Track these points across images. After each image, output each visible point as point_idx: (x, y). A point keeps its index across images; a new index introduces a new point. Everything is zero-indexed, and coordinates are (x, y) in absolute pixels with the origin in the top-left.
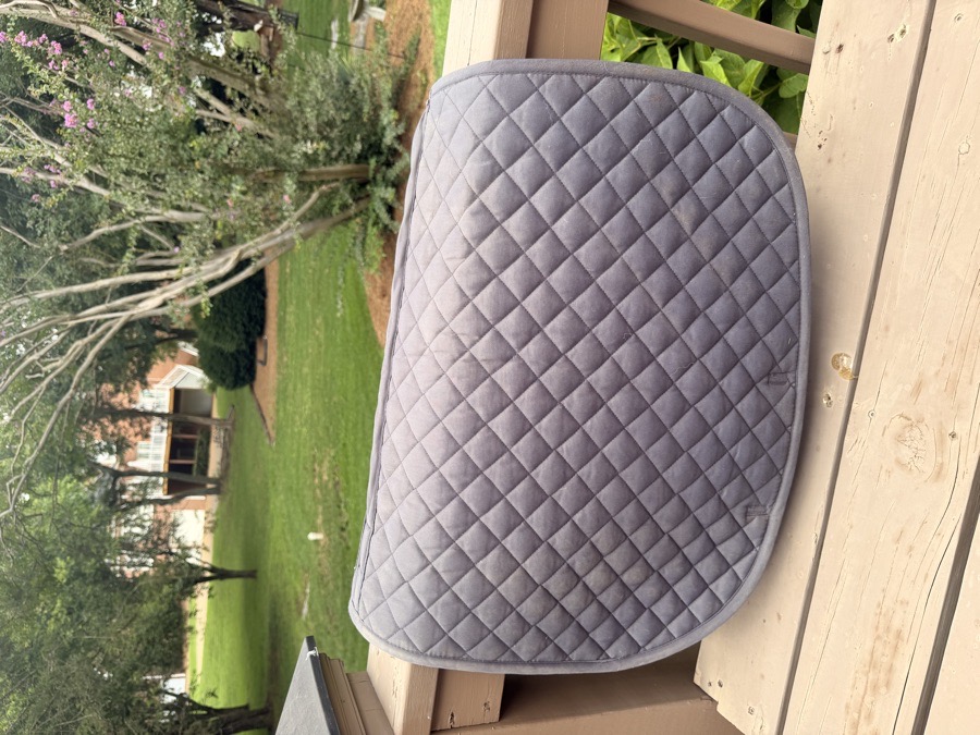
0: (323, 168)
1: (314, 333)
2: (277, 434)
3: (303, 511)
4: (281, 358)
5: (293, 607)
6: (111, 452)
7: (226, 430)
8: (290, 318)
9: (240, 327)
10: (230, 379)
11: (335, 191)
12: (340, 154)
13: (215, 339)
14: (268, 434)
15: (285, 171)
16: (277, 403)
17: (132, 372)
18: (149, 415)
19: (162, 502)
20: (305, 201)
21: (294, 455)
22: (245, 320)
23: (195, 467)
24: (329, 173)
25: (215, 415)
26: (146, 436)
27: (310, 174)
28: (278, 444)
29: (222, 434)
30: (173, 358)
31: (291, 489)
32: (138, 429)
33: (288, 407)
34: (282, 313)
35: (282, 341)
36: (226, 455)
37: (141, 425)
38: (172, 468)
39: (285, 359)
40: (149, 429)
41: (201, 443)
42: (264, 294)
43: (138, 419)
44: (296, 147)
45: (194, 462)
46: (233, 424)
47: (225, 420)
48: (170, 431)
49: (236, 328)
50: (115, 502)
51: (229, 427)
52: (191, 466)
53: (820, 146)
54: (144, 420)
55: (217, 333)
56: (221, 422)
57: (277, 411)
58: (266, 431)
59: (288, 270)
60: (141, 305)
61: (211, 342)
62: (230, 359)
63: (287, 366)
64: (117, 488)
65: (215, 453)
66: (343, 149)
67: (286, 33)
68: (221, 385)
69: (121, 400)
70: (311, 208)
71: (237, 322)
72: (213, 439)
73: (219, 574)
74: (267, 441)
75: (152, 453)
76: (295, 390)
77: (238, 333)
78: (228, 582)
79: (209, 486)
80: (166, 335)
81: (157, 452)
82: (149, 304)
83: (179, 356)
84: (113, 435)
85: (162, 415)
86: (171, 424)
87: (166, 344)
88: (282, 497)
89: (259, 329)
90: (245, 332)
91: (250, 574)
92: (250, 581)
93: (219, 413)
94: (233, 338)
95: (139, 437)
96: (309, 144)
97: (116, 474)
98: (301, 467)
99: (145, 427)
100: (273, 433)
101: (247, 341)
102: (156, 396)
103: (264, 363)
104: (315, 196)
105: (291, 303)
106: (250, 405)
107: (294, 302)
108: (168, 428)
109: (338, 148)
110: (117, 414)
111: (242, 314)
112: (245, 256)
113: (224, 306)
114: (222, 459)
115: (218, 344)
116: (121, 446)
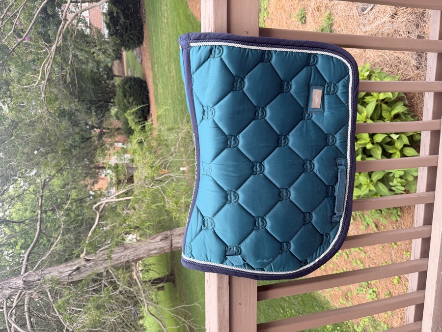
59: (156, 70)
89: (148, 108)
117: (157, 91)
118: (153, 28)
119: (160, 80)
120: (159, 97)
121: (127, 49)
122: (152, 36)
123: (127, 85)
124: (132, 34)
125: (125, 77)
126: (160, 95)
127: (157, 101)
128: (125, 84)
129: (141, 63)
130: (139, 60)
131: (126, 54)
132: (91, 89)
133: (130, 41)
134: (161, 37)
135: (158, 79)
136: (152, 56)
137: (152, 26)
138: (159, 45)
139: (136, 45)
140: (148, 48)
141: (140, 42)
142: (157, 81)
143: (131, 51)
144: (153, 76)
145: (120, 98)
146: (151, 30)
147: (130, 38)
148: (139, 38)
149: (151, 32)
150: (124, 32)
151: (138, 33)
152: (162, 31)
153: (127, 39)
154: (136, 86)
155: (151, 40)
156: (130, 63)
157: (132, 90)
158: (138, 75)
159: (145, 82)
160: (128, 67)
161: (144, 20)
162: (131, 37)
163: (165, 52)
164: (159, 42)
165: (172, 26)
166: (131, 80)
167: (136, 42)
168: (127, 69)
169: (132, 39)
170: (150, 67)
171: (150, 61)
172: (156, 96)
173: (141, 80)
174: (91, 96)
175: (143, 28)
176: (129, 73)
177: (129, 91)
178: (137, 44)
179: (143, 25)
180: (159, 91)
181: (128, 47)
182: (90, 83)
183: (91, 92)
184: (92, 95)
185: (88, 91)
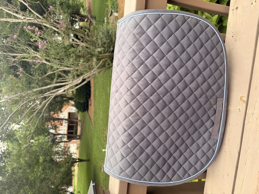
0: (103, 55)
1: (102, 97)
2: (94, 123)
3: (101, 144)
4: (95, 104)
5: (99, 169)
6: (53, 129)
7: (82, 123)
8: (97, 93)
9: (84, 96)
10: (82, 110)
11: (106, 61)
12: (107, 51)
13: (78, 99)
14: (92, 123)
15: (94, 56)
16: (94, 115)
17: (58, 109)
18: (62, 119)
19: (66, 142)
20: (99, 63)
21: (99, 129)
22: (86, 94)
23: (74, 133)
24: (104, 56)
25: (79, 119)
26: (62, 125)
27: (100, 56)
28: (94, 126)
29: (81, 124)
30: (68, 105)
31: (98, 137)
32: (60, 123)
33: (97, 116)
34: (95, 92)
35: (95, 99)
36: (82, 129)
37: (60, 122)
38: (68, 133)
39: (96, 104)
40: (62, 123)
41: (76, 126)
42: (90, 88)
43: (60, 120)
44: (96, 50)
45: (74, 131)
46: (83, 121)
47: (81, 120)
48: (68, 123)
49: (83, 97)
50: (54, 142)
51: (82, 122)
52: (73, 132)
53: (233, 37)
54: (61, 121)
55: (79, 98)
56: (80, 121)
57: (94, 117)
58: (91, 123)
59: (96, 81)
60: (59, 91)
61: (78, 100)
62: (82, 104)
63: (96, 106)
64: (55, 138)
65: (79, 129)
66: (108, 50)
67: (93, 21)
68: (80, 111)
69: (55, 116)
70: (100, 65)
71: (84, 95)
72: (78, 125)
73: (80, 160)
74: (92, 125)
75: (63, 129)
76: (98, 112)
77: (84, 98)
78: (83, 163)
79: (78, 137)
80: (66, 99)
81: (64, 129)
82: (61, 91)
83: (70, 104)
84: (54, 125)
85: (66, 119)
86: (68, 122)
87: (66, 101)
88: (96, 140)
89: (89, 96)
90: (86, 97)
91: (88, 160)
92: (88, 162)
93: (80, 118)
94: (83, 99)
95: (60, 125)
96: (99, 49)
97: (55, 135)
98: (100, 132)
99: (61, 122)
100: (93, 123)
101: (86, 100)
102: (64, 114)
103: (91, 105)
104: (101, 62)
105: (97, 89)
106: (87, 116)
107: (98, 89)
108: (67, 122)
109: (107, 49)
110: (55, 119)
111: (85, 93)
112: (84, 78)
113: (81, 91)
114: (81, 130)
115: (79, 101)
116: (55, 127)
127: (95, 96)
172: (95, 94)
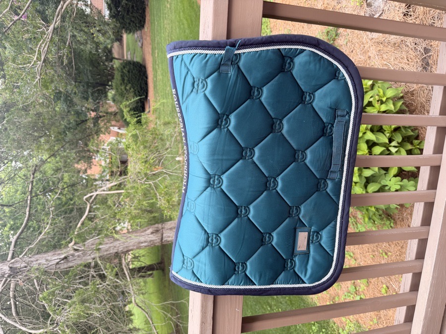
117: (156, 77)
118: (155, 12)
119: (160, 66)
120: (158, 83)
121: (128, 32)
122: (154, 20)
123: (126, 69)
124: (133, 17)
125: (124, 60)
126: (159, 82)
127: (155, 87)
128: (124, 67)
129: (142, 47)
130: (140, 44)
131: (127, 36)
132: (89, 71)
133: (132, 24)
134: (163, 22)
135: (158, 64)
136: (153, 41)
137: (155, 10)
138: (161, 30)
139: (137, 28)
140: (149, 32)
141: (141, 26)
142: (157, 67)
143: (132, 34)
144: (153, 61)
145: (117, 82)
146: (154, 14)
147: (131, 21)
148: (141, 21)
149: (154, 16)
150: (125, 14)
151: (140, 16)
152: (164, 16)
153: (128, 21)
154: (135, 70)
155: (153, 24)
156: (131, 46)
157: (131, 74)
158: (137, 59)
159: (145, 67)
160: (128, 50)
161: (146, 3)
162: (133, 19)
163: (167, 38)
164: (161, 27)
165: (175, 12)
166: (131, 64)
167: (137, 25)
168: (127, 52)
169: (133, 22)
170: (151, 52)
171: (151, 46)
172: (155, 82)
173: (141, 65)
174: (88, 77)
175: (145, 11)
176: (129, 56)
177: (127, 75)
178: (139, 27)
179: (145, 8)
180: (158, 77)
181: (129, 30)
182: (88, 64)
183: (89, 74)
184: (90, 77)
185: (86, 72)
